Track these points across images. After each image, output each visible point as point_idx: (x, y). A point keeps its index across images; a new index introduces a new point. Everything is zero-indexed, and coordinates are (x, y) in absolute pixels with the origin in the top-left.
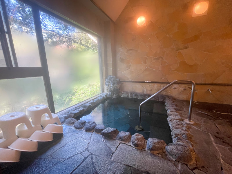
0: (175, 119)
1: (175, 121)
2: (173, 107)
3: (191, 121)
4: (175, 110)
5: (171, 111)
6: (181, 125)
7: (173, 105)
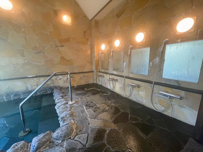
0: (61, 105)
1: (61, 106)
2: (60, 95)
3: (73, 101)
4: (61, 98)
5: (58, 99)
6: (66, 108)
7: (60, 94)
